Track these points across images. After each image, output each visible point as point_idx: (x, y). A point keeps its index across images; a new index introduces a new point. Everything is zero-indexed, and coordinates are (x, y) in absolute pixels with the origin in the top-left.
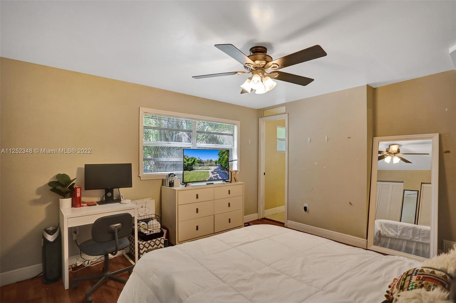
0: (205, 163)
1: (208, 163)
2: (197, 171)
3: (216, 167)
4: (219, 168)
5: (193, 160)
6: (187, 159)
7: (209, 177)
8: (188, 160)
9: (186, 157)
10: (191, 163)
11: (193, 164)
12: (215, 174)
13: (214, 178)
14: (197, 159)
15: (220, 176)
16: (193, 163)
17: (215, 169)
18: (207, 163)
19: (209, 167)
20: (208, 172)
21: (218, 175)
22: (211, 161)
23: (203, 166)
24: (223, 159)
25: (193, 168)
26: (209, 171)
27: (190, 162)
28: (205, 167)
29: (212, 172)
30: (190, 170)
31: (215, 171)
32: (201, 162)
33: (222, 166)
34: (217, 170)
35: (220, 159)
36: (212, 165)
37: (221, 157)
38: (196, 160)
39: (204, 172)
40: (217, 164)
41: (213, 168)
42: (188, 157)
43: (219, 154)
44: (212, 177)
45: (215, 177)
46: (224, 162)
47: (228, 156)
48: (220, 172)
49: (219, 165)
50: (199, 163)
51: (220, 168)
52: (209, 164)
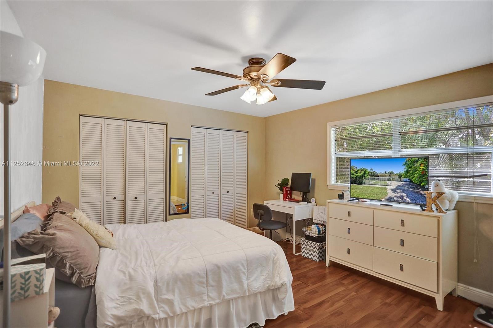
0: (381, 176)
1: (386, 176)
2: (369, 185)
3: (400, 183)
4: (405, 184)
5: (363, 172)
6: (356, 170)
7: (386, 196)
8: (357, 172)
9: (354, 168)
10: (361, 176)
11: (362, 177)
12: (398, 193)
13: (395, 199)
14: (369, 170)
15: (408, 196)
16: (363, 175)
17: (399, 186)
18: (383, 176)
19: (389, 182)
20: (386, 189)
21: (404, 195)
22: (391, 174)
23: (377, 180)
24: (415, 170)
25: (363, 182)
26: (387, 187)
27: (359, 174)
28: (382, 182)
29: (392, 190)
30: (359, 184)
31: (398, 188)
32: (374, 175)
33: (411, 182)
34: (403, 188)
35: (407, 171)
36: (393, 180)
37: (410, 168)
38: (367, 172)
39: (378, 188)
40: (402, 178)
41: (394, 184)
42: (356, 168)
43: (406, 164)
44: (393, 196)
45: (397, 197)
46: (416, 175)
47: (427, 166)
48: (407, 190)
49: (407, 179)
50: (371, 175)
51: (408, 185)
52: (387, 178)
